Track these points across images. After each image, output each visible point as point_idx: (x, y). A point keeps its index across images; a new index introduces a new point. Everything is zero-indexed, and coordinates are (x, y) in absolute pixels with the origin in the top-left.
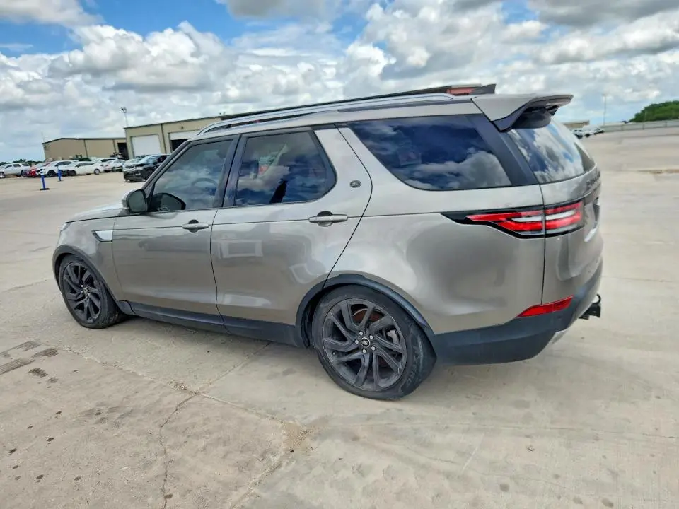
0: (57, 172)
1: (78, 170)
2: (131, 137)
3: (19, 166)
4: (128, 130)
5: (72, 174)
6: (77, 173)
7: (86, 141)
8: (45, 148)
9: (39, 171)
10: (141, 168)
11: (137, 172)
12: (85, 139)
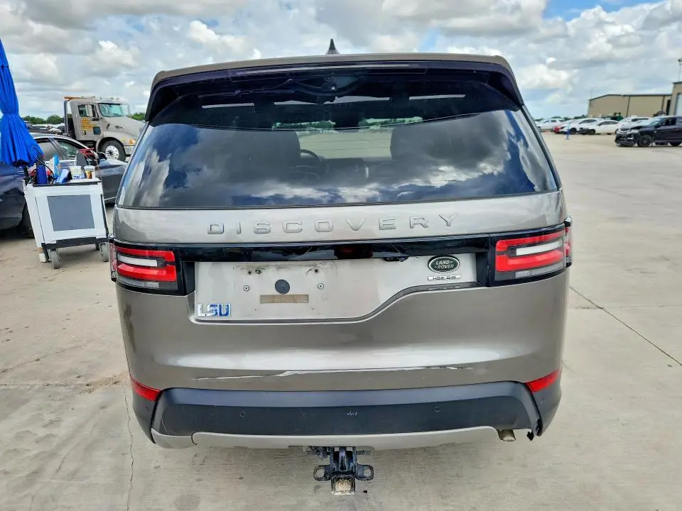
0: (578, 129)
1: (598, 129)
2: (679, 94)
3: (555, 121)
4: (677, 85)
5: (592, 132)
6: (597, 132)
7: (631, 98)
8: (590, 105)
9: (562, 128)
10: (636, 131)
11: (630, 136)
12: (630, 96)
